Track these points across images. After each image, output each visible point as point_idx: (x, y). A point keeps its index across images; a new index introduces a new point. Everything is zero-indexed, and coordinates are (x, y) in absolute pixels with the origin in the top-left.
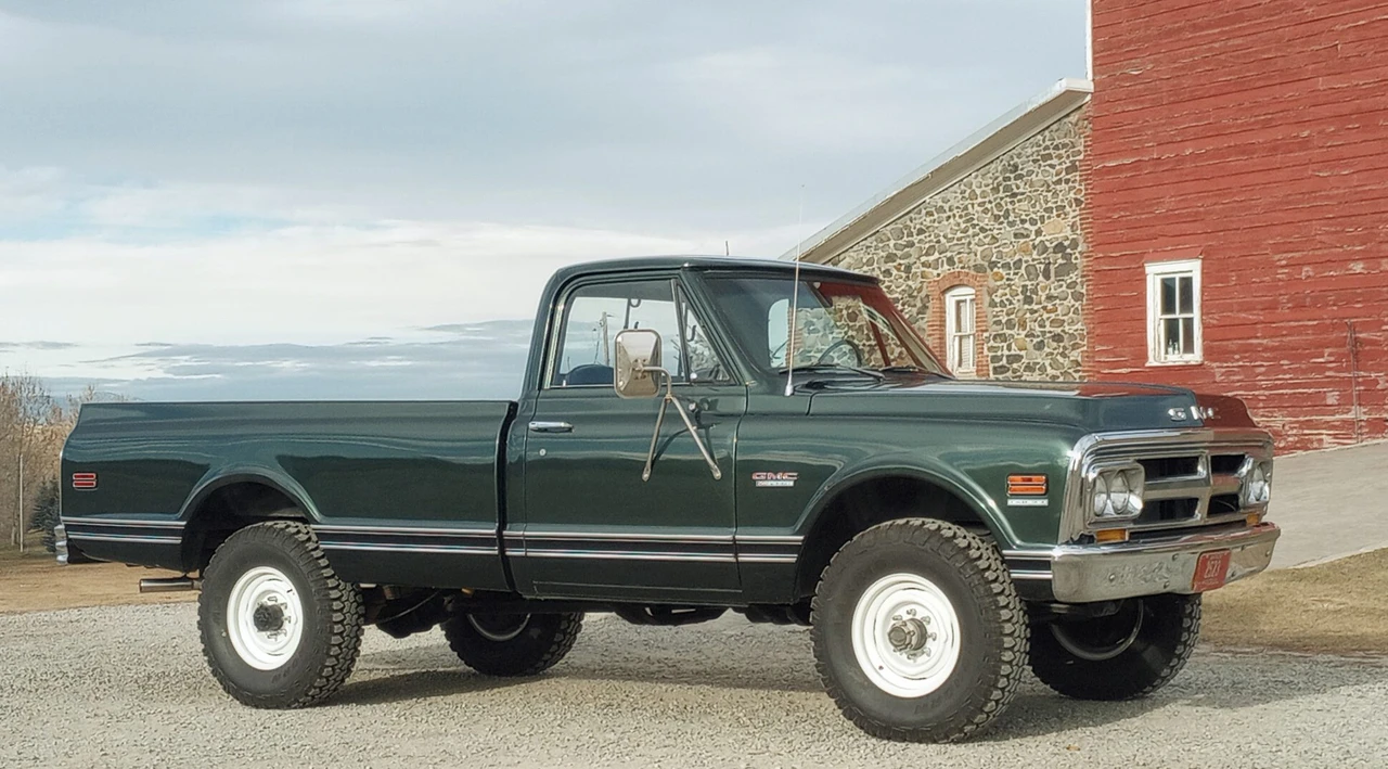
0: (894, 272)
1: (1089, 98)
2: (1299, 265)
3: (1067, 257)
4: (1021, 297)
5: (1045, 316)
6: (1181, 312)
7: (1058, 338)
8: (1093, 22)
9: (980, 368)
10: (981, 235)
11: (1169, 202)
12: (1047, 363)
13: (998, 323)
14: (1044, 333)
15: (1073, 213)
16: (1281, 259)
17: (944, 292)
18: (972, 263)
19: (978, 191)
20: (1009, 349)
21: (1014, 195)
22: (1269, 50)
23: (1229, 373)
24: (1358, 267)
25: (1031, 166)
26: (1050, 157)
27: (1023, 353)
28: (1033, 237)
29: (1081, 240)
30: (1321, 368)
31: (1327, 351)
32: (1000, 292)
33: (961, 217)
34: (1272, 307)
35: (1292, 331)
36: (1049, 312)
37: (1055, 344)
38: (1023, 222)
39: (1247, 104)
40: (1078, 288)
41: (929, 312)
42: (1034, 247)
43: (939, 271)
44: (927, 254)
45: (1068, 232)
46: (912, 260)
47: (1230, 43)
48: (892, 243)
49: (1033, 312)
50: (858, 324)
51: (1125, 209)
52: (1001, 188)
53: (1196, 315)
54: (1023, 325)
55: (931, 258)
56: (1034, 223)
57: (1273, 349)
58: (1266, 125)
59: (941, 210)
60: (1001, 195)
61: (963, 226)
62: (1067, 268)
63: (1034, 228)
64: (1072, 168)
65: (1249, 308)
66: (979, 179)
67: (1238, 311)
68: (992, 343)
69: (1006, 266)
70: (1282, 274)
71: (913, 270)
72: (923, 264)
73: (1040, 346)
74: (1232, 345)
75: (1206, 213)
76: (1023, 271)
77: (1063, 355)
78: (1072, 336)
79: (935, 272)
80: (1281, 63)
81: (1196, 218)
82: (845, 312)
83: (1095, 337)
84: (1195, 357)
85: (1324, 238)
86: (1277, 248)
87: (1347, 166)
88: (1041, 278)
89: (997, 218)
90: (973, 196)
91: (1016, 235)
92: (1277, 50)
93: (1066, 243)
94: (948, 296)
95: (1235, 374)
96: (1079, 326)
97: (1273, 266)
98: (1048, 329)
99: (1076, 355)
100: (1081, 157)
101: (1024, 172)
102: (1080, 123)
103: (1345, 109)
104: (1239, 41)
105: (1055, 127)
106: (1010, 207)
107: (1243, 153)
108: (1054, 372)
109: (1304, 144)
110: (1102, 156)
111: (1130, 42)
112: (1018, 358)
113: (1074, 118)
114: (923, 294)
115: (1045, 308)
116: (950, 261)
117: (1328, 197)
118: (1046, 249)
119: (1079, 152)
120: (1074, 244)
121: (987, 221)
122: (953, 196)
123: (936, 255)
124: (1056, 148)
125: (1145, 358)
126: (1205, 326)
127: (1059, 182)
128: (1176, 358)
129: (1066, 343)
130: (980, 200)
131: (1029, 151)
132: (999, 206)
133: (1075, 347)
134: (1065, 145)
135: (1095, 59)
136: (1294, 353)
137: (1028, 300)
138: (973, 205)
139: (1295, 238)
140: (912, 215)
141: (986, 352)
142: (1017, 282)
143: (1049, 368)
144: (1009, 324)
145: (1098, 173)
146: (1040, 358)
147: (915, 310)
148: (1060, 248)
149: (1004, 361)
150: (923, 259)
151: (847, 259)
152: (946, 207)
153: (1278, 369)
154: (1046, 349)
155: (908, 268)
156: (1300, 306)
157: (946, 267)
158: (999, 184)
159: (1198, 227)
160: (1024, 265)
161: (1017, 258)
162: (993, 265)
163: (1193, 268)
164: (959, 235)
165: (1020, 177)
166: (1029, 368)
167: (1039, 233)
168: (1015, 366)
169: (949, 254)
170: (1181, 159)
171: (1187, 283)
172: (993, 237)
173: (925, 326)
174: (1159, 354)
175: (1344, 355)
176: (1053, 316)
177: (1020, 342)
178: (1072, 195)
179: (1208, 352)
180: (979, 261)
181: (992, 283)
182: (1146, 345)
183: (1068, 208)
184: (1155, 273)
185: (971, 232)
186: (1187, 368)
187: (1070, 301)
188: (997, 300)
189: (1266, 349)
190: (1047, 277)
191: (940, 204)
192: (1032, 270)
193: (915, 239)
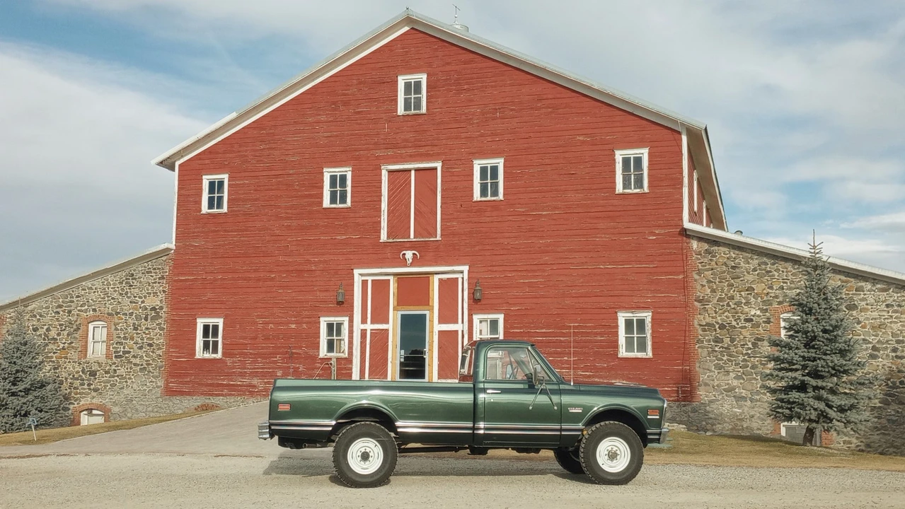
0: (61, 313)
1: (173, 251)
2: (268, 323)
3: (158, 313)
4: (132, 327)
5: (144, 336)
6: (212, 338)
7: (150, 345)
8: (177, 222)
9: (108, 356)
10: (112, 301)
11: (209, 295)
12: (144, 355)
13: (120, 337)
14: (143, 343)
15: (162, 296)
16: (260, 321)
17: (89, 323)
18: (106, 312)
19: (112, 283)
20: (124, 348)
21: (132, 286)
22: (258, 244)
23: (233, 362)
24: (293, 326)
25: (140, 275)
26: (151, 272)
27: (132, 350)
28: (140, 303)
29: (165, 306)
30: (275, 362)
31: (278, 356)
32: (121, 325)
33: (101, 292)
34: (255, 338)
35: (263, 348)
36: (147, 334)
37: (148, 348)
38: (135, 297)
39: (247, 262)
40: (162, 325)
41: (80, 332)
42: (140, 308)
43: (88, 314)
44: (81, 306)
45: (159, 303)
46: (72, 308)
47: (242, 239)
48: (61, 300)
49: (137, 334)
50: (38, 333)
51: (187, 296)
52: (124, 282)
53: (220, 339)
54: (132, 338)
55: (83, 308)
56: (140, 297)
57: (255, 354)
58: (255, 271)
59: (91, 288)
60: (124, 285)
61: (102, 296)
62: (157, 317)
63: (141, 300)
64: (162, 278)
65: (245, 338)
66: (113, 278)
67: (239, 339)
68: (115, 345)
69: (125, 314)
70: (260, 326)
71: (73, 312)
72: (79, 311)
73: (141, 348)
74: (236, 352)
75: (227, 301)
76: (134, 317)
77: (153, 352)
78: (158, 345)
79: (85, 314)
80: (264, 249)
81: (222, 302)
82: (31, 327)
83: (169, 346)
84: (219, 355)
85: (280, 315)
86: (258, 317)
87: (291, 289)
88: (143, 320)
89: (121, 294)
90: (109, 284)
91: (131, 302)
92: (262, 244)
93: (157, 307)
94: (90, 324)
95: (236, 363)
96: (162, 341)
97: (257, 323)
98: (145, 341)
99: (159, 352)
100: (167, 274)
101: (137, 277)
102: (167, 261)
103: (291, 268)
104: (246, 239)
105: (154, 261)
106: (128, 290)
107: (245, 280)
108: (147, 359)
109: (272, 279)
110: (178, 275)
111: (194, 233)
112: (129, 352)
113: (164, 258)
114: (78, 323)
115: (144, 333)
116: (94, 310)
117: (282, 300)
118: (146, 309)
119: (166, 272)
120: (161, 308)
121: (115, 295)
122: (98, 283)
123: (86, 307)
124: (155, 269)
125: (195, 354)
126: (224, 344)
127: (155, 283)
128: (207, 356)
129: (154, 347)
130: (112, 286)
131: (140, 269)
132: (123, 290)
133: (158, 349)
134: (159, 269)
135: (176, 237)
136: (263, 356)
137: (136, 329)
138: (108, 288)
139: (266, 314)
140: (74, 289)
141: (111, 349)
142: (130, 321)
143: (145, 358)
144: (125, 338)
145: (175, 281)
146: (140, 353)
147: (72, 330)
148: (154, 309)
149: (121, 353)
150: (79, 308)
151: (34, 305)
152: (94, 288)
153: (256, 362)
154: (144, 349)
155: (70, 312)
156: (267, 338)
157: (91, 312)
158: (123, 281)
159: (223, 306)
160: (134, 315)
161: (130, 311)
162: (117, 313)
163: (220, 322)
164: (100, 299)
165: (135, 279)
166: (134, 356)
167: (143, 302)
168: (127, 355)
169: (93, 307)
170: (216, 280)
171: (216, 328)
172: (119, 302)
173: (78, 337)
174: (200, 353)
175: (285, 358)
176: (148, 336)
177: (130, 346)
178: (161, 288)
179: (224, 354)
180: (110, 311)
181: (117, 321)
182: (195, 350)
183: (159, 294)
184: (200, 323)
185: (106, 299)
186: (215, 359)
187: (157, 331)
188: (119, 328)
189: (251, 354)
190: (146, 319)
191: (90, 286)
192: (139, 317)
193: (75, 299)
